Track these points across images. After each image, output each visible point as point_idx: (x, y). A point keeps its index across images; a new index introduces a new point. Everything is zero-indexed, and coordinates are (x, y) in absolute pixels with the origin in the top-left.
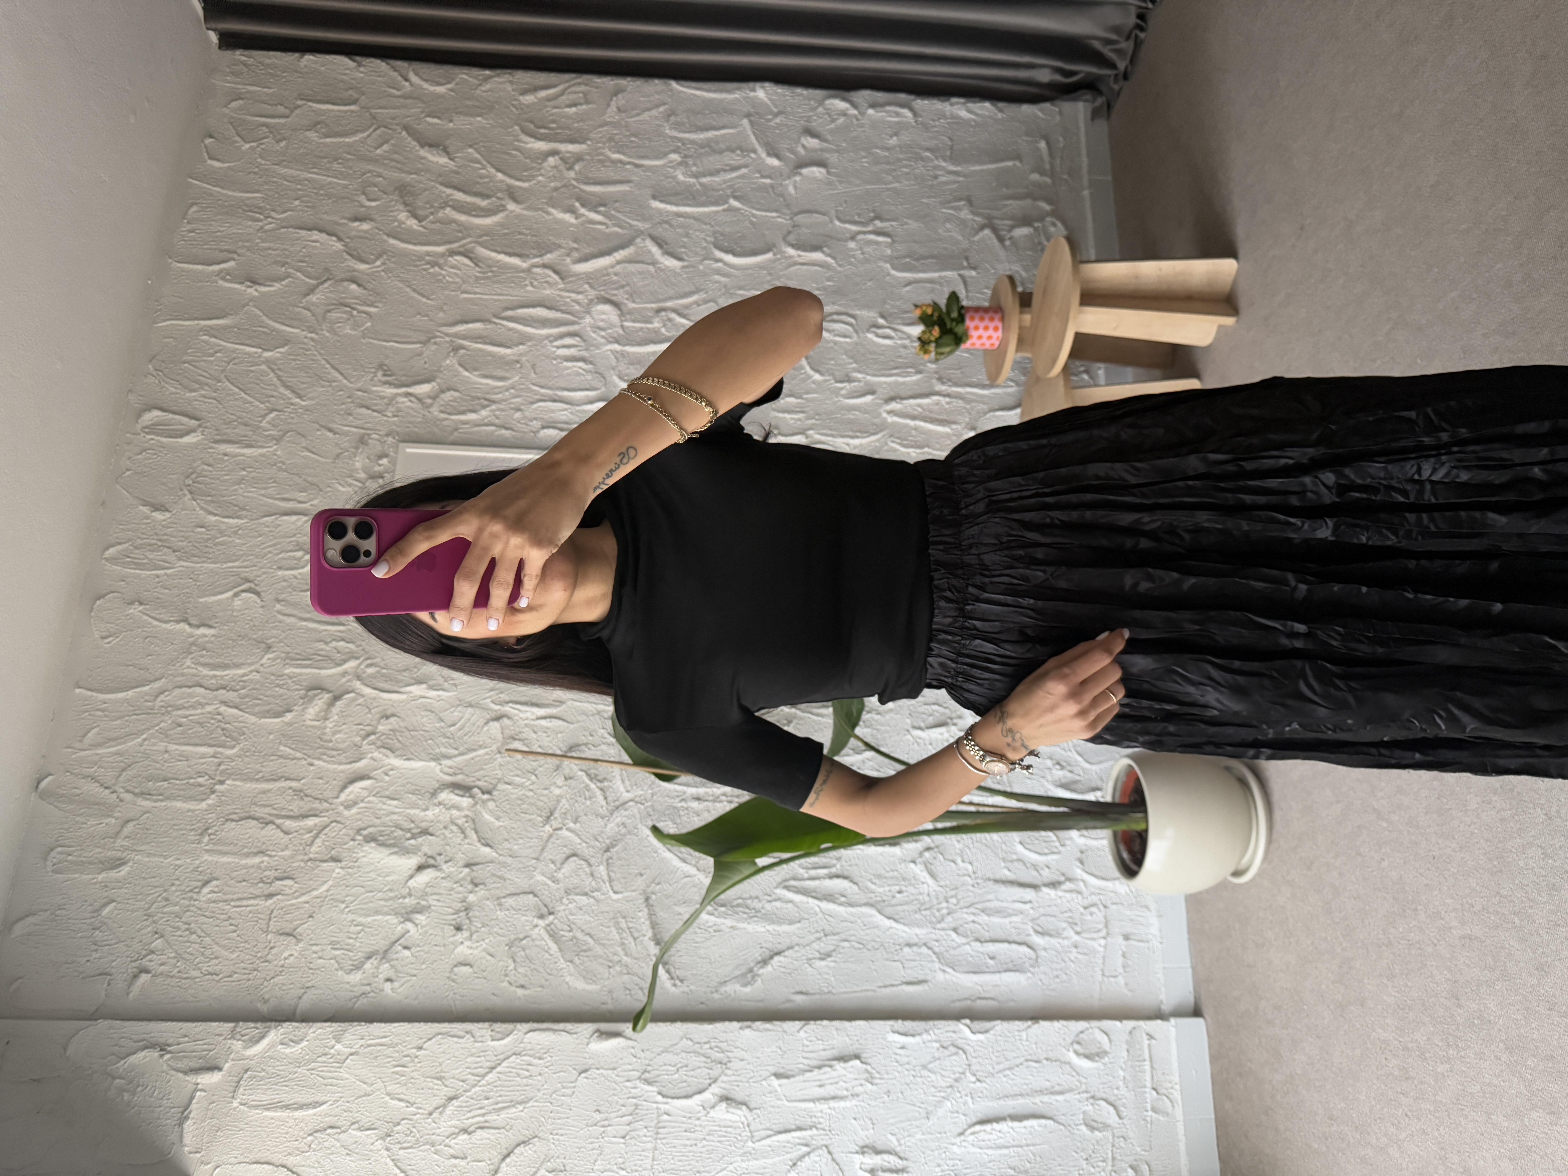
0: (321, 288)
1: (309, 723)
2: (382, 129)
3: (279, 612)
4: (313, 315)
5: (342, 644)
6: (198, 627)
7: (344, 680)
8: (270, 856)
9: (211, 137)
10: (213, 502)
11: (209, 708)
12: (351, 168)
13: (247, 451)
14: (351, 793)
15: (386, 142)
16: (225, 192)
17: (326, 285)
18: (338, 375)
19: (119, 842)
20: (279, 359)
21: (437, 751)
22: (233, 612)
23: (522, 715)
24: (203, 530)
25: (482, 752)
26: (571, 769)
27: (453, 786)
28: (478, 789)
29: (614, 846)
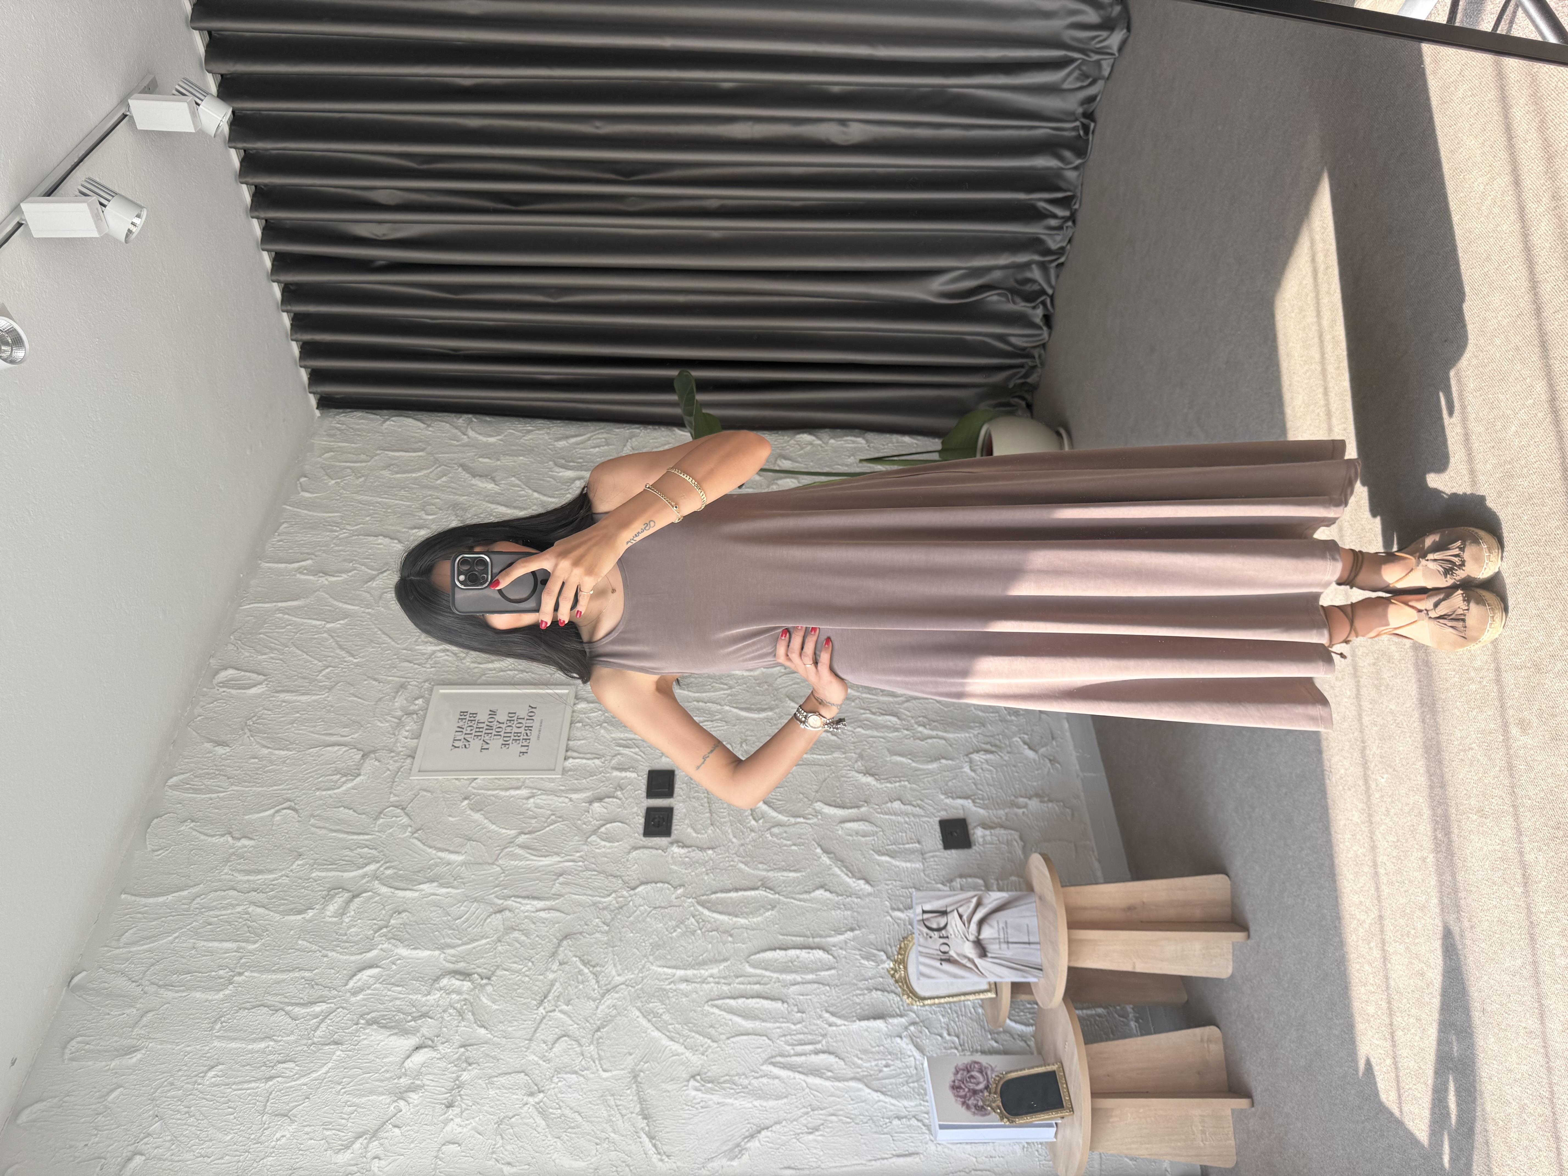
0: (381, 576)
1: (328, 919)
2: (443, 467)
3: (313, 826)
4: (372, 595)
5: (366, 849)
6: (239, 839)
7: (364, 881)
8: (275, 1041)
9: (305, 477)
10: (268, 738)
11: (239, 909)
12: (415, 493)
13: (304, 698)
14: (359, 980)
15: (445, 475)
16: (311, 513)
17: (385, 574)
18: (387, 639)
19: (137, 1031)
20: (339, 629)
21: (443, 941)
22: (272, 825)
23: (522, 908)
24: (256, 760)
25: (484, 941)
26: (565, 955)
27: (455, 973)
28: (478, 974)
29: (604, 1027)
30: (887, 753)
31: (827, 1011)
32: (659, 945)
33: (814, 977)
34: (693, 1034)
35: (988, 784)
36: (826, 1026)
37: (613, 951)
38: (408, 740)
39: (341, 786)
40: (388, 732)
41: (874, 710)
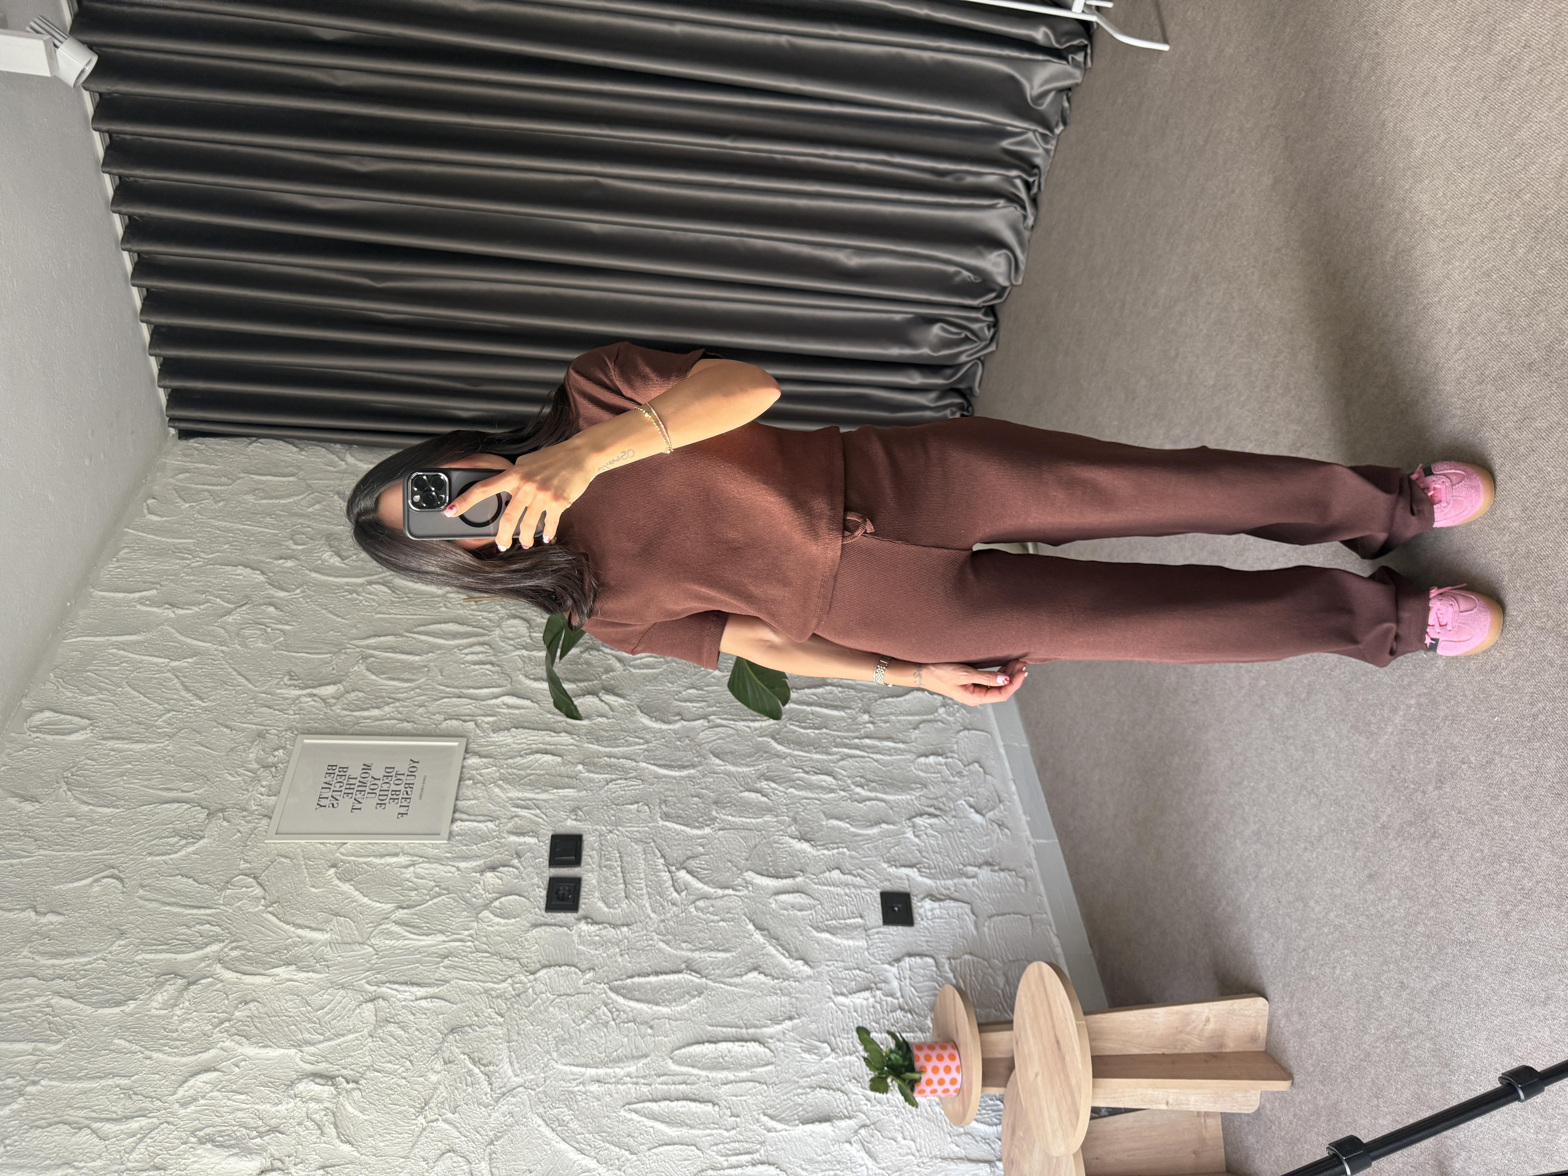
0: (238, 610)
1: (154, 1012)
2: (316, 494)
3: (140, 898)
4: (227, 632)
5: (207, 927)
6: (45, 914)
7: (203, 965)
9: (153, 498)
10: (89, 792)
11: (38, 1001)
12: (282, 521)
13: (138, 747)
14: (192, 1087)
15: (319, 503)
16: (159, 538)
17: (244, 608)
18: (243, 680)
20: (186, 668)
21: (300, 1037)
22: (88, 898)
23: (399, 996)
24: (73, 819)
25: (351, 1037)
26: (451, 1052)
27: (315, 1076)
28: (343, 1077)
29: (498, 1138)
30: (823, 816)
31: (765, 1114)
32: (564, 1040)
33: (749, 1074)
34: (608, 1145)
35: (934, 852)
36: (765, 1132)
37: (509, 1047)
38: (265, 797)
39: (180, 850)
40: (241, 788)
41: (807, 769)
